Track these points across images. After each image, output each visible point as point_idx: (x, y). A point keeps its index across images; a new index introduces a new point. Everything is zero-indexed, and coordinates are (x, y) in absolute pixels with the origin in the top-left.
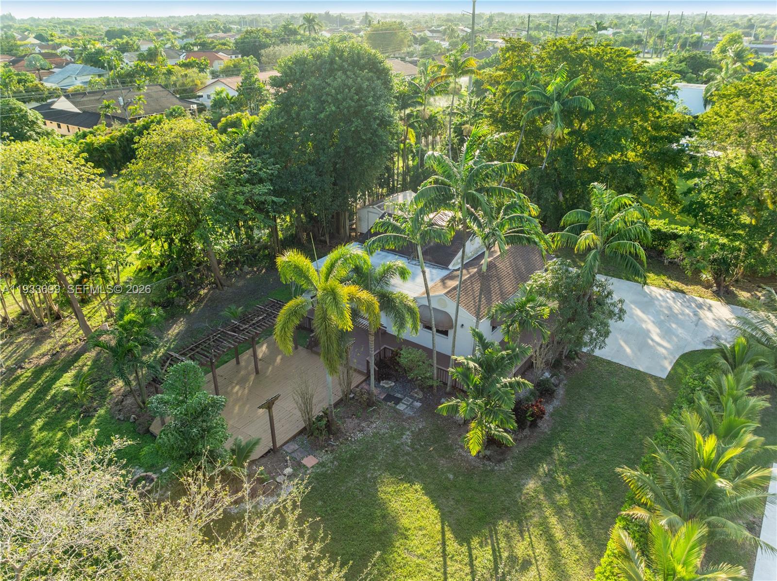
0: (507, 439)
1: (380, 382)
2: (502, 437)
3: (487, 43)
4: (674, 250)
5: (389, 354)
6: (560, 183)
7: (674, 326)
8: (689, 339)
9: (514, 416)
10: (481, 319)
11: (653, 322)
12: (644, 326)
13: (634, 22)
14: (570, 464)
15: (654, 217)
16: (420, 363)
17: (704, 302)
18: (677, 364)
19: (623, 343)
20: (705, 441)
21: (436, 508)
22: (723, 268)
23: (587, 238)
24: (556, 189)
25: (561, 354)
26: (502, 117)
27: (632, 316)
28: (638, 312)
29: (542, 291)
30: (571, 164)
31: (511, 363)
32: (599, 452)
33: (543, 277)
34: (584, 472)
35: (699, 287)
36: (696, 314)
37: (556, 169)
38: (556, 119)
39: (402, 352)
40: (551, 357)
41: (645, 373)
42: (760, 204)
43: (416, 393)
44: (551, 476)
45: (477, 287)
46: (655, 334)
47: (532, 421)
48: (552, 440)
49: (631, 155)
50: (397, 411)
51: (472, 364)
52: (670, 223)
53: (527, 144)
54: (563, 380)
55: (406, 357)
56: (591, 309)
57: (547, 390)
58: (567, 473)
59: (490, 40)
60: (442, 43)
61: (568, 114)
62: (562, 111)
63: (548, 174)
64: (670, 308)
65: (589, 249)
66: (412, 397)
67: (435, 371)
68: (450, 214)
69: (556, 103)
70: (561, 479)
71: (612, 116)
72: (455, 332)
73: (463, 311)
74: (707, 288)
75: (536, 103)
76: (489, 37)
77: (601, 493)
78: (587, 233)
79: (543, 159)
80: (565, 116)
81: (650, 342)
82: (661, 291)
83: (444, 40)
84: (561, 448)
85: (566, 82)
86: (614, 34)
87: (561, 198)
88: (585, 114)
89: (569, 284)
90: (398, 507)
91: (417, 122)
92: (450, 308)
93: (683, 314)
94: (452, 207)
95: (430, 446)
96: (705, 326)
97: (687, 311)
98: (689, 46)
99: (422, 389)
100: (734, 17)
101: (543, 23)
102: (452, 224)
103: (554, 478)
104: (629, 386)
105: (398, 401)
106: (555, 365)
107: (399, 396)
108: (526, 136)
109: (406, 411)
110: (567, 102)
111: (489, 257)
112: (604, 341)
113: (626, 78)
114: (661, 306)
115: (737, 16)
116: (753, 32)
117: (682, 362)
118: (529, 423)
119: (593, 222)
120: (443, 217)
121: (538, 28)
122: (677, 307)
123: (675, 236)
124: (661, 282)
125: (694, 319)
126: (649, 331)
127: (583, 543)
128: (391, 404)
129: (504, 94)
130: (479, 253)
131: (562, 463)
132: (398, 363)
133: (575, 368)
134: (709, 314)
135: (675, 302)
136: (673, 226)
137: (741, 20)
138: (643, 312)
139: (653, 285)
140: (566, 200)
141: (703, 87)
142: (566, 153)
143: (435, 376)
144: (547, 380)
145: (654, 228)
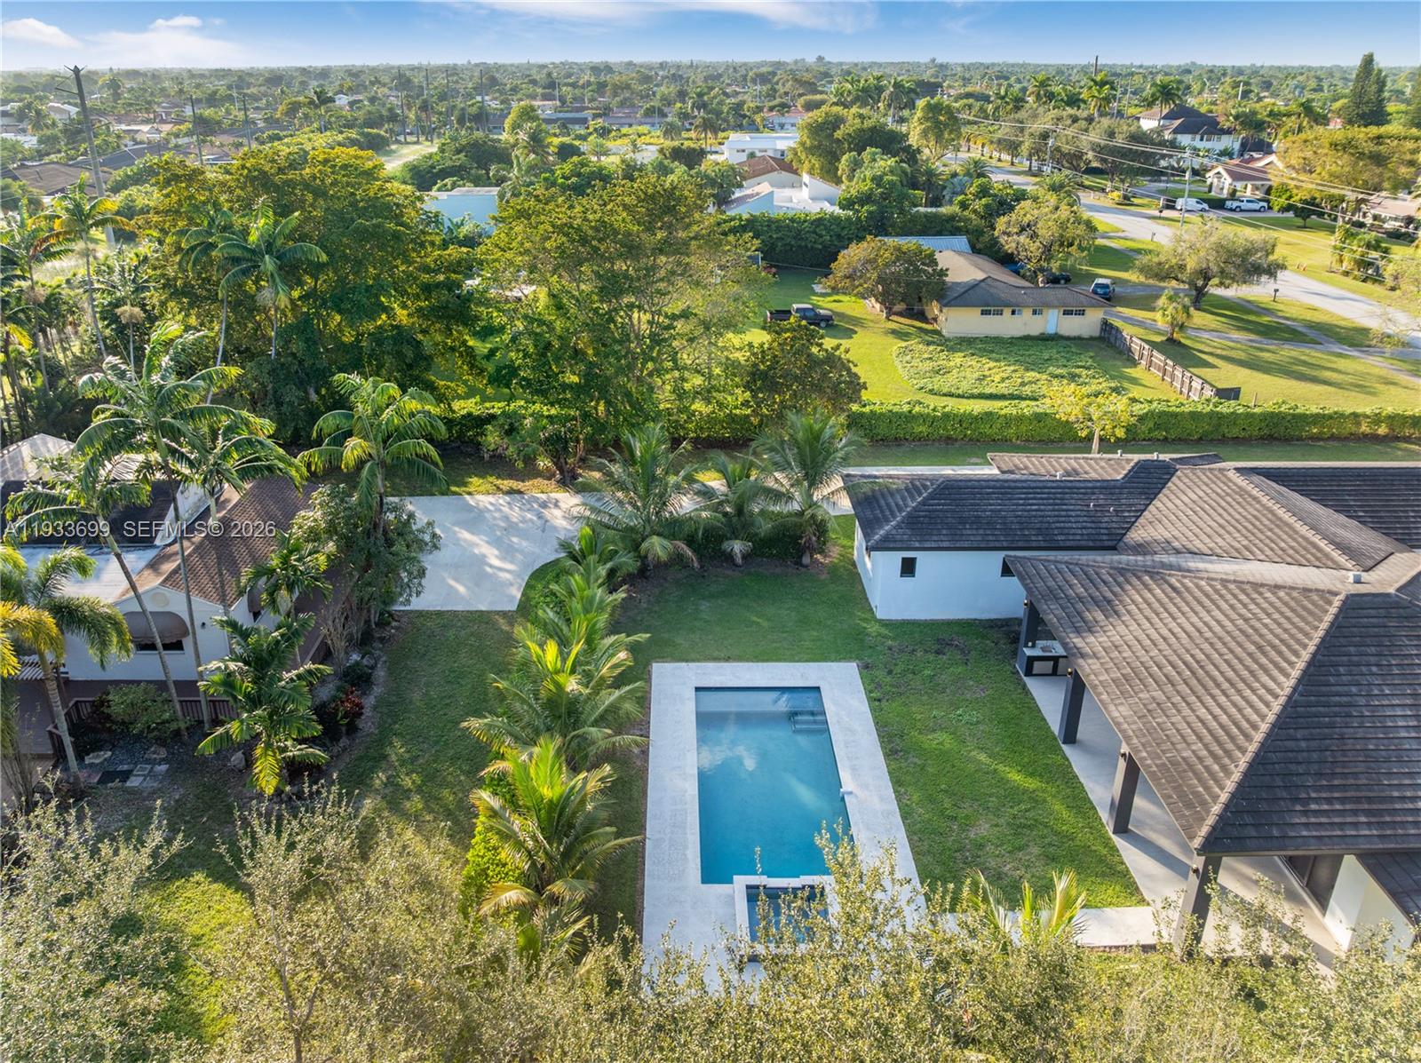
0: (315, 755)
1: (83, 759)
2: (307, 754)
3: (119, 137)
4: (492, 438)
5: (86, 711)
6: (307, 375)
7: (515, 540)
8: (537, 550)
9: (314, 717)
10: (230, 606)
11: (488, 542)
12: (476, 551)
13: (379, 82)
14: (414, 759)
15: (460, 397)
16: (149, 703)
17: (549, 498)
18: (529, 586)
19: (452, 582)
20: (543, 650)
21: (236, 891)
22: (560, 446)
23: (354, 449)
24: (302, 385)
25: (368, 622)
26: (185, 285)
27: (457, 542)
28: (466, 535)
29: (314, 535)
30: (315, 343)
31: (292, 646)
32: (449, 730)
33: (311, 516)
34: (435, 761)
35: (540, 480)
36: (540, 516)
37: (294, 355)
38: (274, 281)
39: (110, 697)
40: (355, 629)
41: (488, 612)
42: (577, 354)
43: (154, 753)
44: (392, 784)
45: (212, 558)
46: (493, 557)
47: (347, 724)
48: (382, 740)
49: (402, 315)
50: (132, 791)
51: (232, 666)
52: (483, 401)
53: (238, 323)
54: (380, 657)
55: (118, 705)
56: (389, 543)
57: (360, 677)
58: (412, 772)
59: (124, 127)
60: (21, 138)
61: (290, 270)
62: (280, 268)
63: (283, 365)
64: (506, 518)
65: (360, 464)
66: (148, 761)
67: (178, 706)
68: (141, 457)
69: (267, 257)
70: (407, 782)
71: (359, 265)
72: (195, 638)
73: (198, 601)
74: (549, 479)
75: (236, 261)
76: (119, 121)
77: (462, 778)
78: (352, 442)
79: (270, 339)
80: (287, 272)
81: (488, 569)
82: (491, 499)
83: (24, 131)
84: (397, 744)
85: (276, 223)
86: (351, 104)
87: (314, 397)
88: (316, 269)
89: (350, 517)
90: (175, 916)
91: (22, 311)
92: (175, 602)
93: (524, 521)
94: (138, 448)
95: (202, 816)
96: (555, 528)
97: (529, 516)
98: (470, 121)
99: (161, 742)
100: (529, 66)
101: (221, 86)
102: (145, 475)
103: (397, 785)
104: (472, 634)
105: (126, 775)
106: (364, 641)
107: (126, 767)
108: (234, 310)
109: (145, 784)
110: (284, 254)
111: (218, 512)
112: (420, 584)
113: (365, 208)
114: (495, 518)
115: (533, 65)
116: (556, 93)
117: (533, 582)
118: (344, 729)
119: (359, 425)
120: (126, 467)
121: (212, 100)
122: (515, 514)
123: (492, 418)
124: (489, 486)
125: (539, 523)
126: (484, 556)
127: (453, 843)
128: (117, 783)
129: (179, 249)
130: (202, 510)
131: (403, 763)
132: (108, 717)
133: (394, 635)
134: (557, 512)
135: (511, 509)
136: (488, 405)
137: (539, 72)
138: (473, 533)
139: (479, 493)
140: (322, 397)
141: (495, 190)
142: (304, 327)
143: (180, 713)
144: (357, 663)
145: (464, 412)
